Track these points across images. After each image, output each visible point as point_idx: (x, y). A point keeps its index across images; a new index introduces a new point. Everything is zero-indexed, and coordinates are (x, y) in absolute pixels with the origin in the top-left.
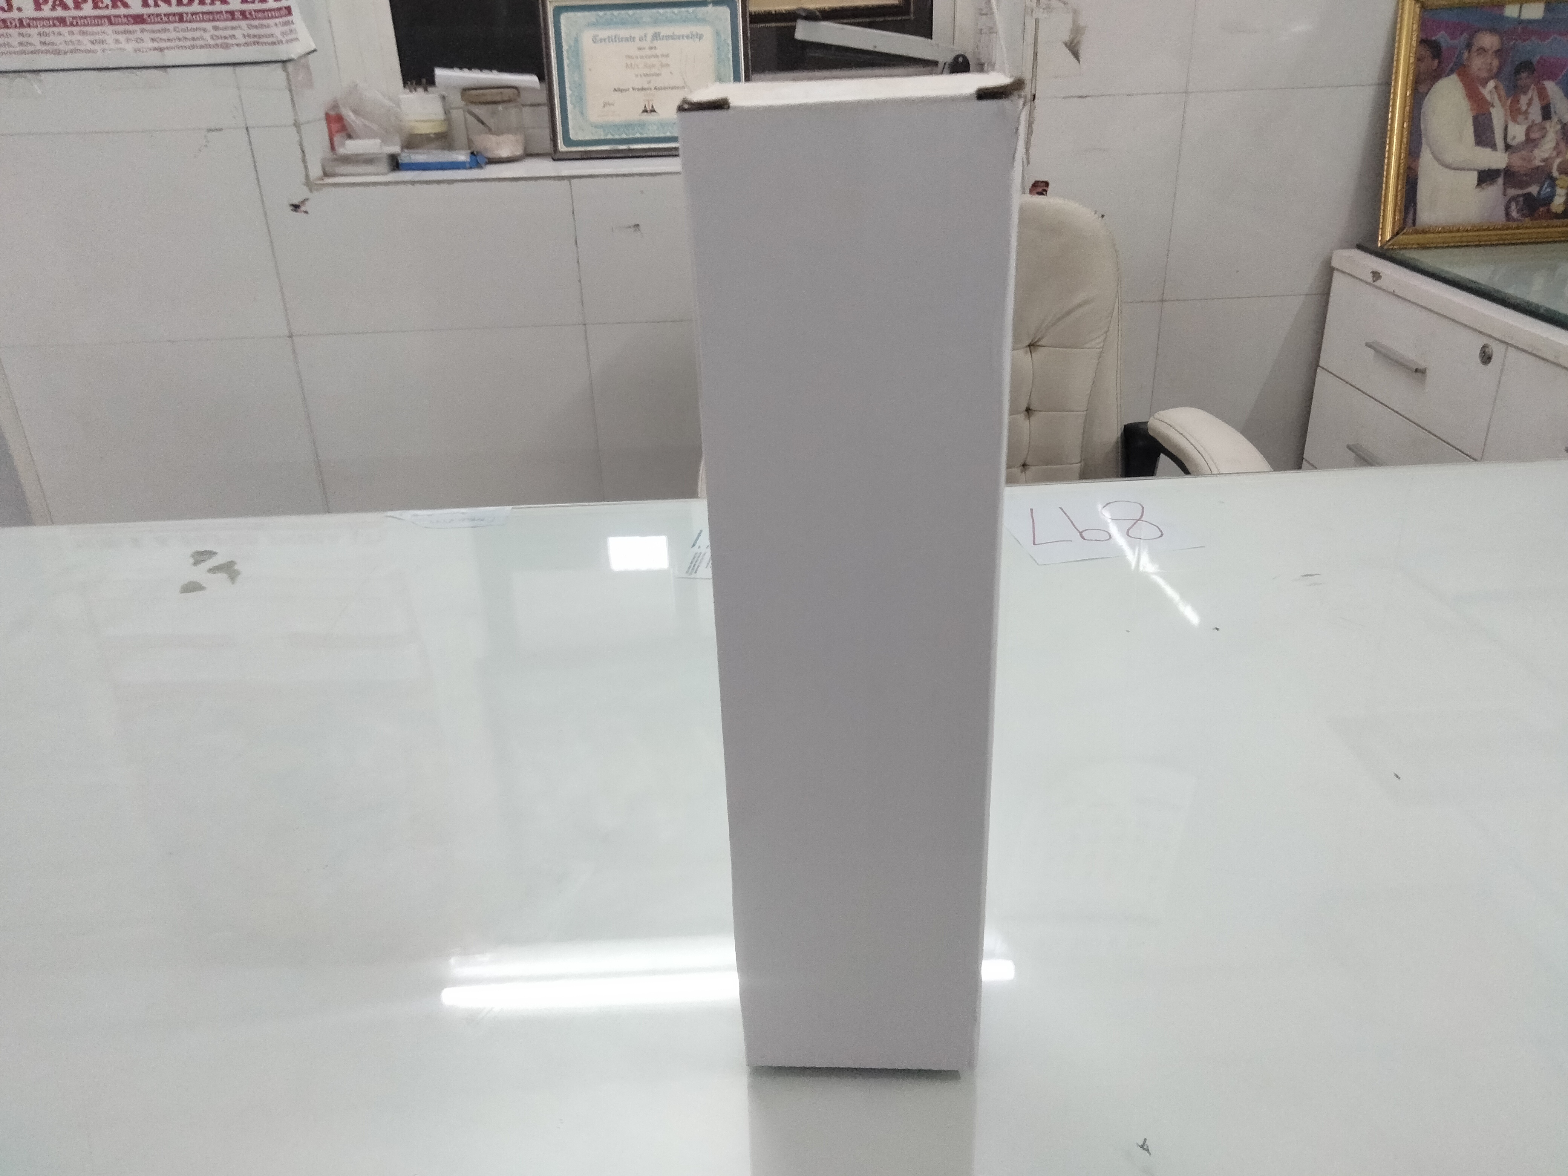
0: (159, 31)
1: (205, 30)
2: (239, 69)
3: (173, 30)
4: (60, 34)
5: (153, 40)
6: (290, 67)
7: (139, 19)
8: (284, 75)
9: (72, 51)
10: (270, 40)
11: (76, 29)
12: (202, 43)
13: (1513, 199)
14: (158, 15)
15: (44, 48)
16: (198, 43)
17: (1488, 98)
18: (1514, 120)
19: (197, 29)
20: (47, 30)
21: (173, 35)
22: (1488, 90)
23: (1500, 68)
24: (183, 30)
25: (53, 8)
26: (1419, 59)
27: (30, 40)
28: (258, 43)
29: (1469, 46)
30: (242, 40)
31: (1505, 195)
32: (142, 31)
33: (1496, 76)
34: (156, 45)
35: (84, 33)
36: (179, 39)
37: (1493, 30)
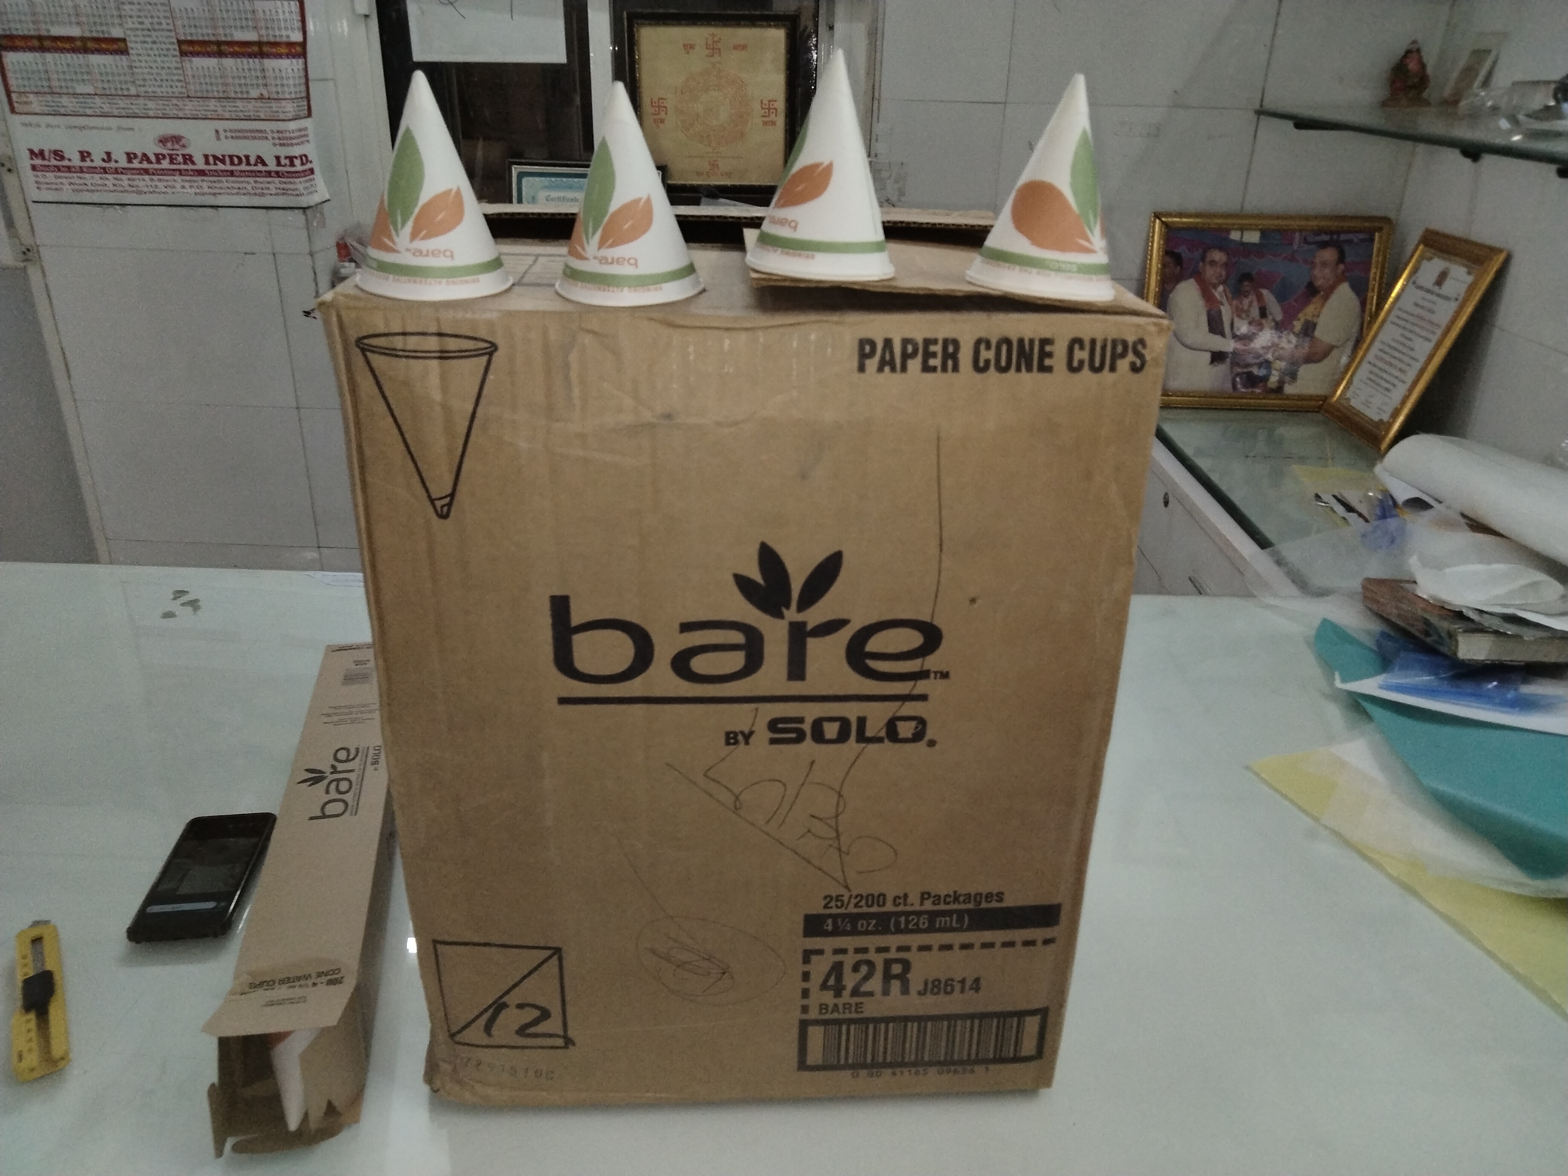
0: (215, 182)
1: (248, 183)
2: (270, 212)
3: (225, 181)
4: (144, 180)
5: (209, 187)
6: (308, 212)
7: (201, 173)
8: (303, 217)
9: (150, 192)
10: (294, 193)
11: (155, 178)
12: (245, 191)
13: (1238, 374)
14: (216, 171)
15: (131, 189)
16: (243, 191)
17: (1218, 297)
18: (1239, 316)
19: (242, 182)
20: (133, 177)
21: (226, 185)
22: (1219, 292)
23: (1228, 276)
24: (233, 182)
25: (141, 162)
26: (1164, 265)
27: (121, 183)
28: (286, 194)
29: (1203, 259)
30: (274, 191)
31: (1232, 372)
32: (203, 181)
33: (1224, 283)
34: (211, 191)
35: (160, 180)
36: (229, 188)
37: (1221, 249)
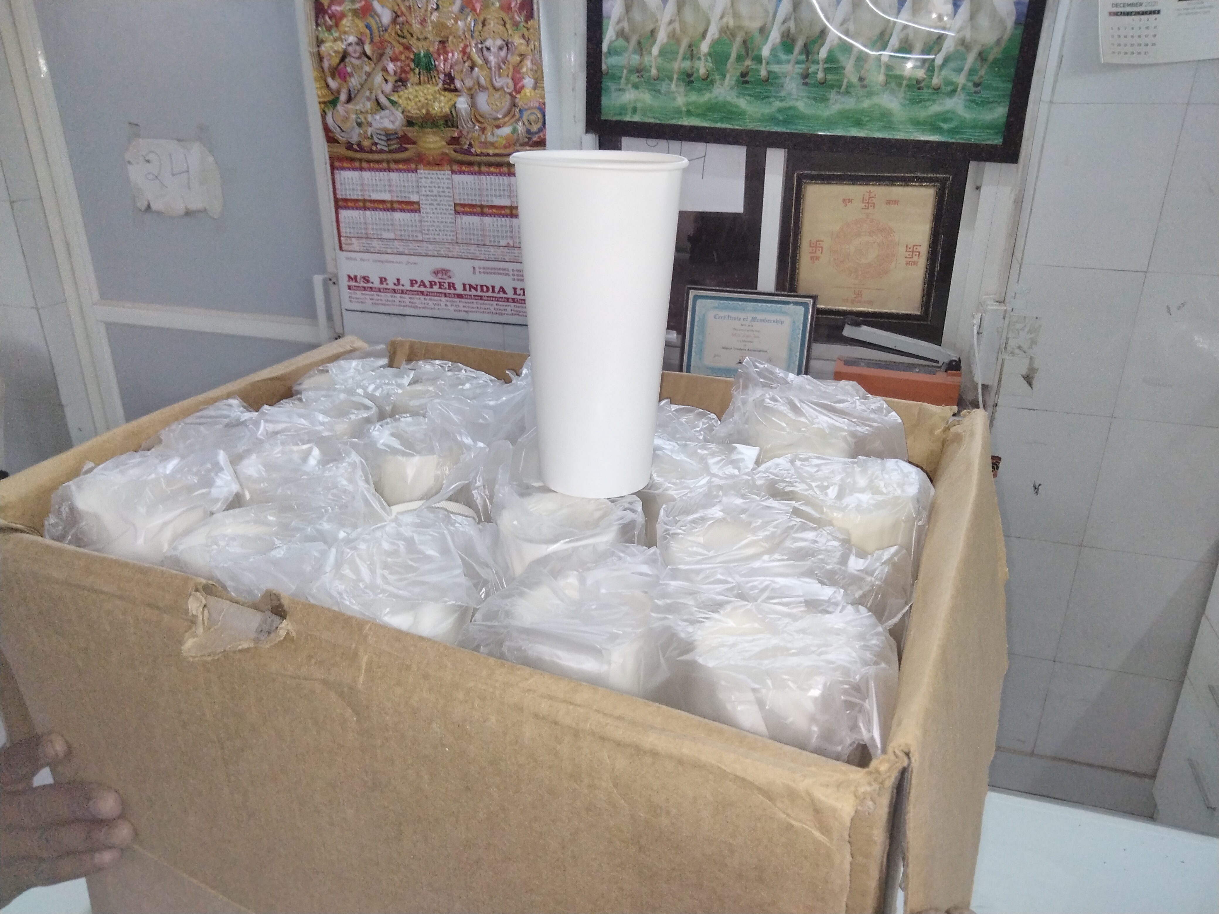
0: (469, 303)
1: (492, 305)
2: (506, 326)
3: (475, 303)
4: (420, 299)
5: (464, 307)
7: (460, 296)
9: (424, 308)
11: (428, 297)
12: (489, 311)
14: (470, 295)
15: (410, 305)
16: (487, 311)
19: (487, 304)
20: (413, 296)
21: (475, 305)
24: (481, 304)
25: (419, 286)
27: (404, 300)
30: (510, 312)
32: (460, 302)
34: (465, 309)
35: (431, 300)
36: (478, 308)
